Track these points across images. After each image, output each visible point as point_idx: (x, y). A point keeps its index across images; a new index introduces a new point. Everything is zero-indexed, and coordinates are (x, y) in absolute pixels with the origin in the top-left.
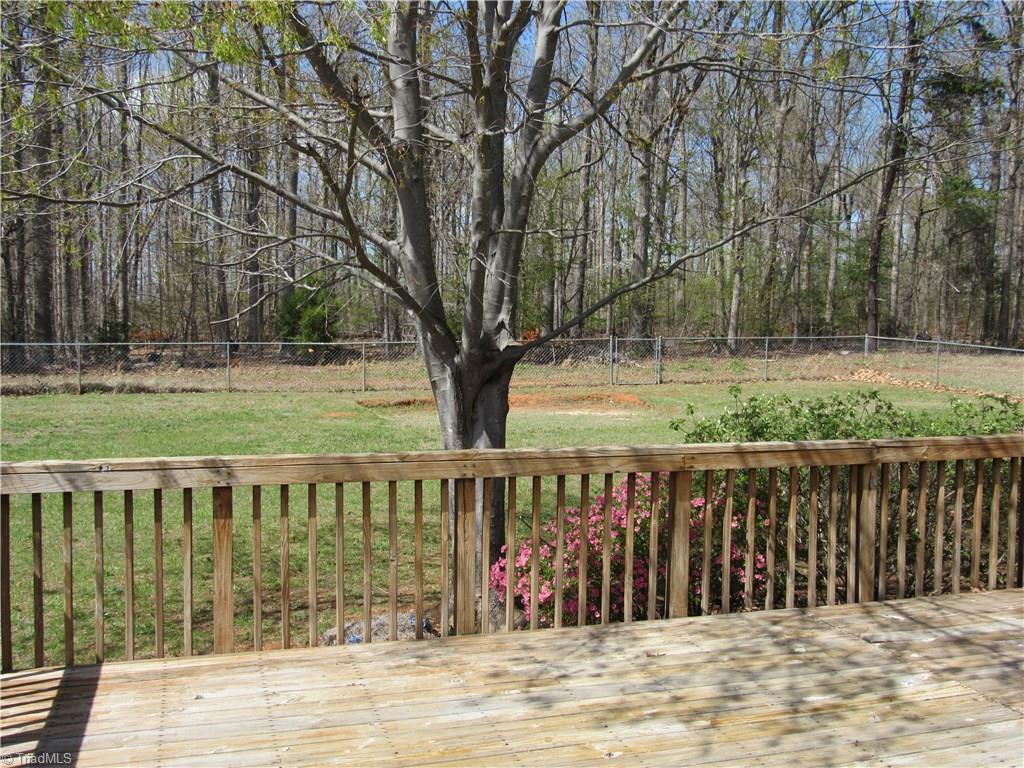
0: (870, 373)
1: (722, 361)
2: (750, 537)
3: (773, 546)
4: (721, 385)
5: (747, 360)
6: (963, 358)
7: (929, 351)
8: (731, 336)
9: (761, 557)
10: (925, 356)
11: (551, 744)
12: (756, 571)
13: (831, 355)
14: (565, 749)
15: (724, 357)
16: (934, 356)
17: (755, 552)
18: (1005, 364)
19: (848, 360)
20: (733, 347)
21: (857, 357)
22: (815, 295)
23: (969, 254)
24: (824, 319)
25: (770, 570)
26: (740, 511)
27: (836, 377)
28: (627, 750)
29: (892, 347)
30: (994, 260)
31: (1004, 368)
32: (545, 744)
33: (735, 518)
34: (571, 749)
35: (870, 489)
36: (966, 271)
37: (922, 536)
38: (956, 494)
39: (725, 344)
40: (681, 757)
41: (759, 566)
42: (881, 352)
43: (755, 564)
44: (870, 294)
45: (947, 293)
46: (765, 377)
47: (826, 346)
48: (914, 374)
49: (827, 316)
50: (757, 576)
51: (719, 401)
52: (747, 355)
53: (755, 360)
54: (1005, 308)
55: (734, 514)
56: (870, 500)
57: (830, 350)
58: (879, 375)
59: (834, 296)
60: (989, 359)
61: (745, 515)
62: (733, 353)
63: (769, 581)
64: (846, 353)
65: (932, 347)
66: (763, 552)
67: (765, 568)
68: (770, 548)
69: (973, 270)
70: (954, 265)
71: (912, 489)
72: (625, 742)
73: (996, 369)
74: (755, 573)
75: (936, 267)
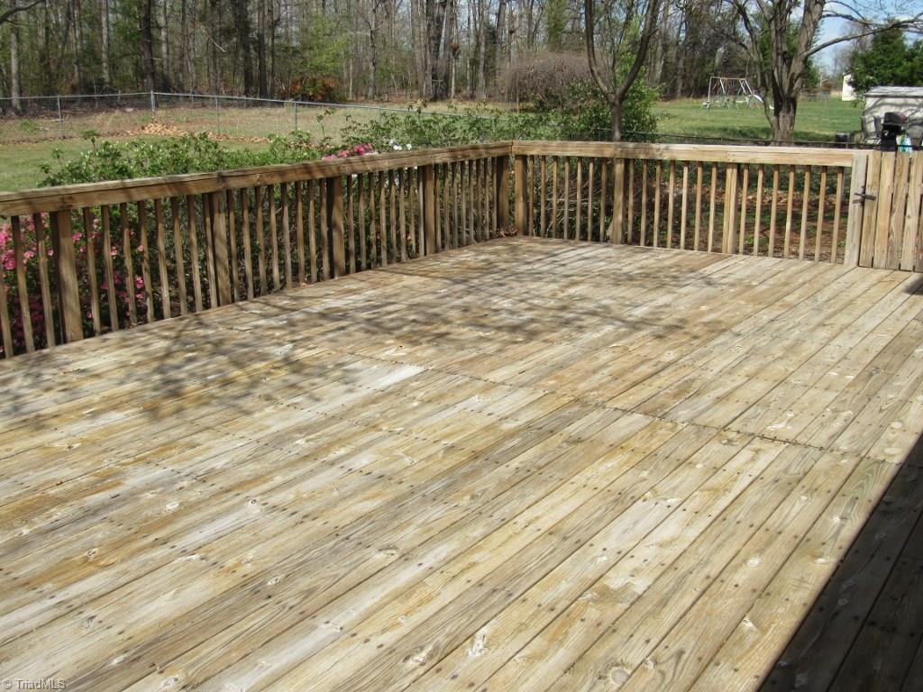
0: (159, 127)
1: (11, 122)
2: (128, 263)
3: (148, 268)
4: (17, 145)
5: (35, 121)
6: (234, 111)
7: (204, 106)
8: (15, 97)
9: (139, 279)
10: (201, 110)
11: (12, 452)
12: (138, 291)
13: (117, 113)
14: (28, 453)
15: (10, 118)
16: (209, 110)
17: (134, 276)
18: (268, 115)
19: (134, 116)
20: (19, 108)
21: (142, 113)
22: (90, 55)
23: (228, 17)
24: (103, 79)
25: (149, 289)
26: (117, 241)
27: (129, 132)
28: (83, 441)
29: (171, 103)
30: (250, 22)
31: (268, 118)
32: (7, 454)
33: (114, 248)
34: (33, 451)
35: (220, 212)
36: (227, 33)
37: (262, 247)
38: (283, 209)
39: (11, 105)
40: (131, 435)
41: (139, 287)
42: (162, 109)
43: (135, 286)
44: (146, 54)
45: (215, 52)
46: (61, 136)
47: (111, 105)
48: (197, 127)
49: (106, 76)
50: (138, 296)
51: (22, 161)
52: (35, 116)
53: (44, 121)
54: (262, 67)
55: (112, 245)
56: (221, 222)
57: (115, 108)
58: (167, 128)
59: (111, 56)
60: (255, 111)
61: (121, 244)
62: (20, 114)
63: (148, 299)
64: (131, 110)
65: (206, 102)
66: (140, 274)
67: (143, 288)
68: (146, 269)
69: (234, 30)
70: (218, 26)
71: (250, 210)
72: (78, 436)
73: (262, 119)
74: (136, 294)
75: (202, 28)
